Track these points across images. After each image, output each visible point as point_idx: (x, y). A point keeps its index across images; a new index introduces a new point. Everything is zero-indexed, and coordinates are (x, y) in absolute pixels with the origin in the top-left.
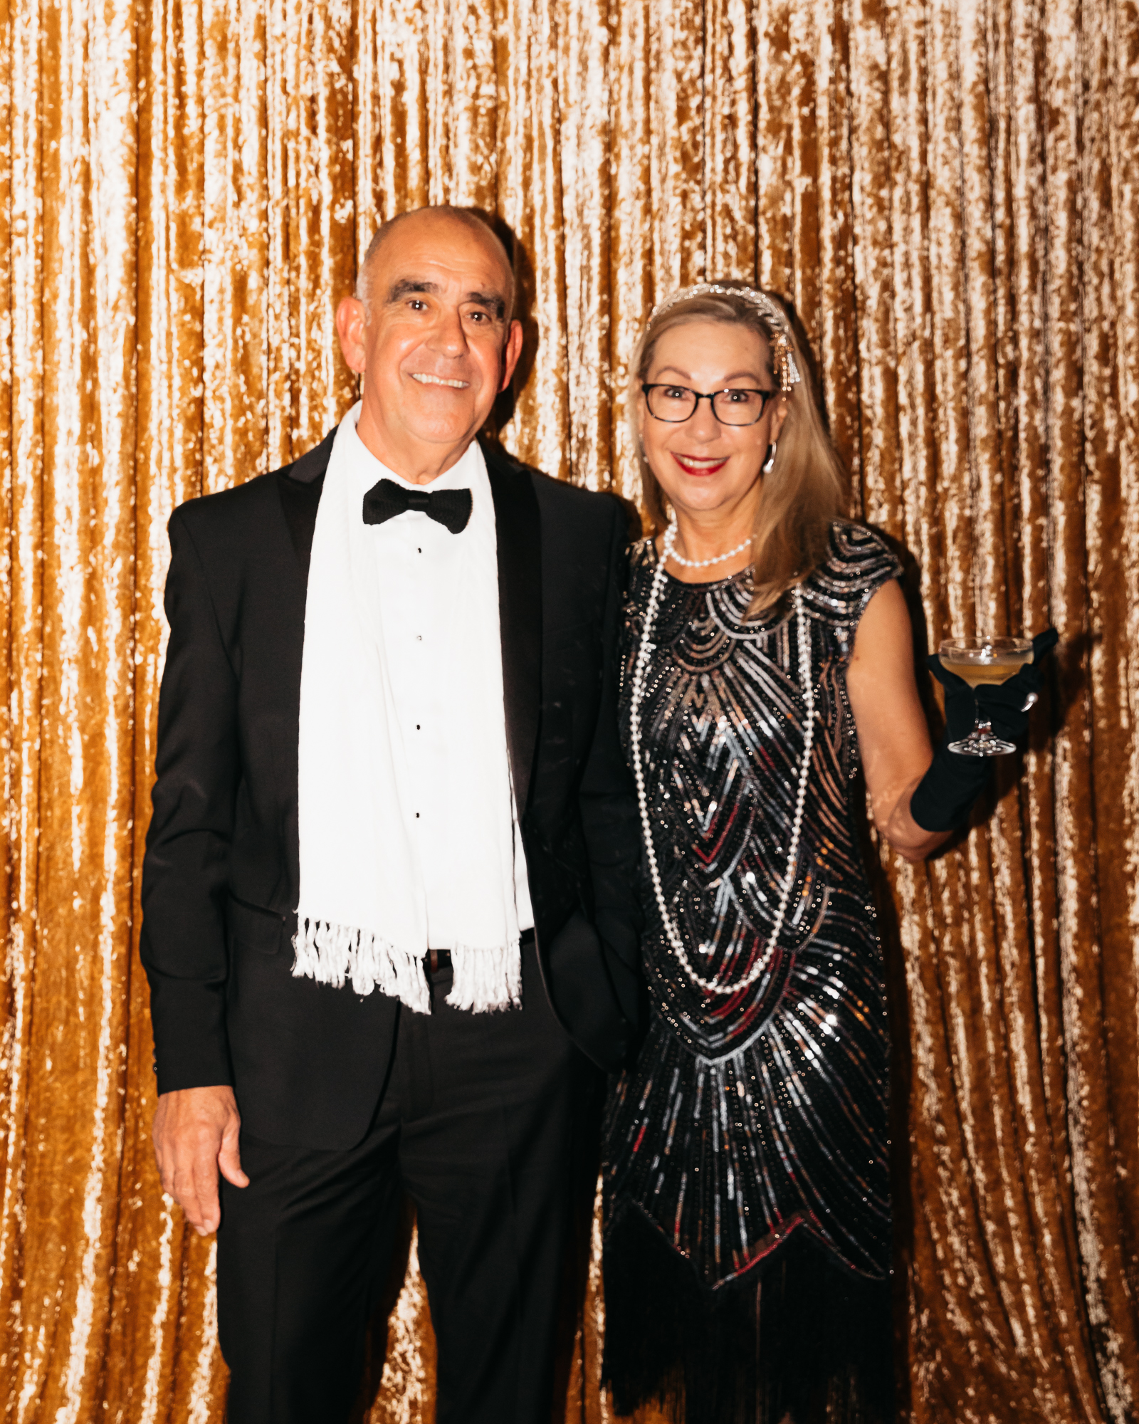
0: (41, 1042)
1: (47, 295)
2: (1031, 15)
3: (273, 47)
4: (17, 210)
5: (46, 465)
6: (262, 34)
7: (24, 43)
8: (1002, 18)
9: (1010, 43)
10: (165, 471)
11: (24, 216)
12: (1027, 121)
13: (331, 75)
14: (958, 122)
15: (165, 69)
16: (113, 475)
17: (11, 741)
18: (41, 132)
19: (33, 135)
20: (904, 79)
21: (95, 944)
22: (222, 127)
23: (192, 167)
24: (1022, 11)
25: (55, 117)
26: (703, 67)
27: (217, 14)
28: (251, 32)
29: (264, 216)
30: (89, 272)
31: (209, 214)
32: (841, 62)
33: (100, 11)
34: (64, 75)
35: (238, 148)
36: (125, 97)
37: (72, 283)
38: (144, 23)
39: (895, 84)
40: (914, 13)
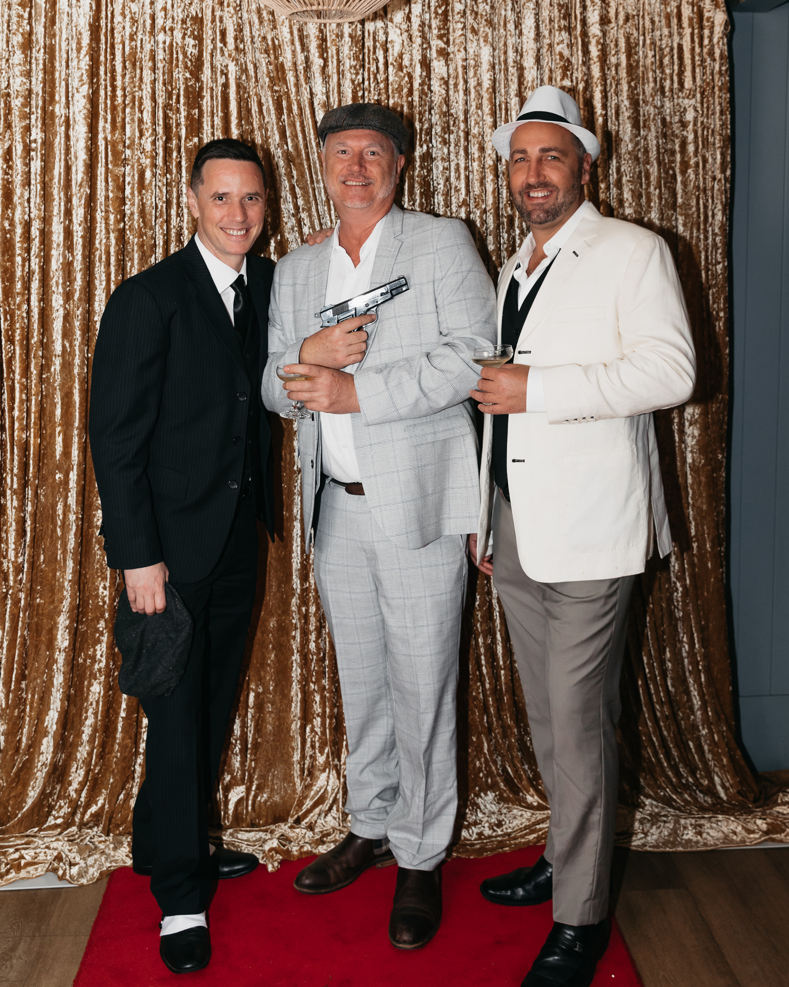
0: (39, 547)
1: (46, 179)
2: (516, 57)
3: (160, 65)
4: (32, 138)
5: (46, 260)
6: (153, 58)
7: (36, 59)
8: (502, 59)
9: (507, 69)
10: (103, 264)
11: (35, 141)
12: (515, 105)
13: (186, 79)
14: (481, 104)
15: (106, 74)
16: (78, 265)
17: (27, 395)
18: (44, 101)
19: (40, 103)
20: (456, 85)
21: (66, 497)
22: (133, 101)
23: (119, 120)
24: (511, 55)
25: (52, 96)
26: (363, 79)
27: (131, 48)
28: (148, 58)
29: (154, 143)
30: (68, 168)
31: (128, 142)
32: (426, 76)
33: (74, 47)
34: (57, 75)
35: (141, 112)
36: (86, 87)
37: (60, 173)
38: (96, 52)
39: (451, 87)
40: (462, 55)
